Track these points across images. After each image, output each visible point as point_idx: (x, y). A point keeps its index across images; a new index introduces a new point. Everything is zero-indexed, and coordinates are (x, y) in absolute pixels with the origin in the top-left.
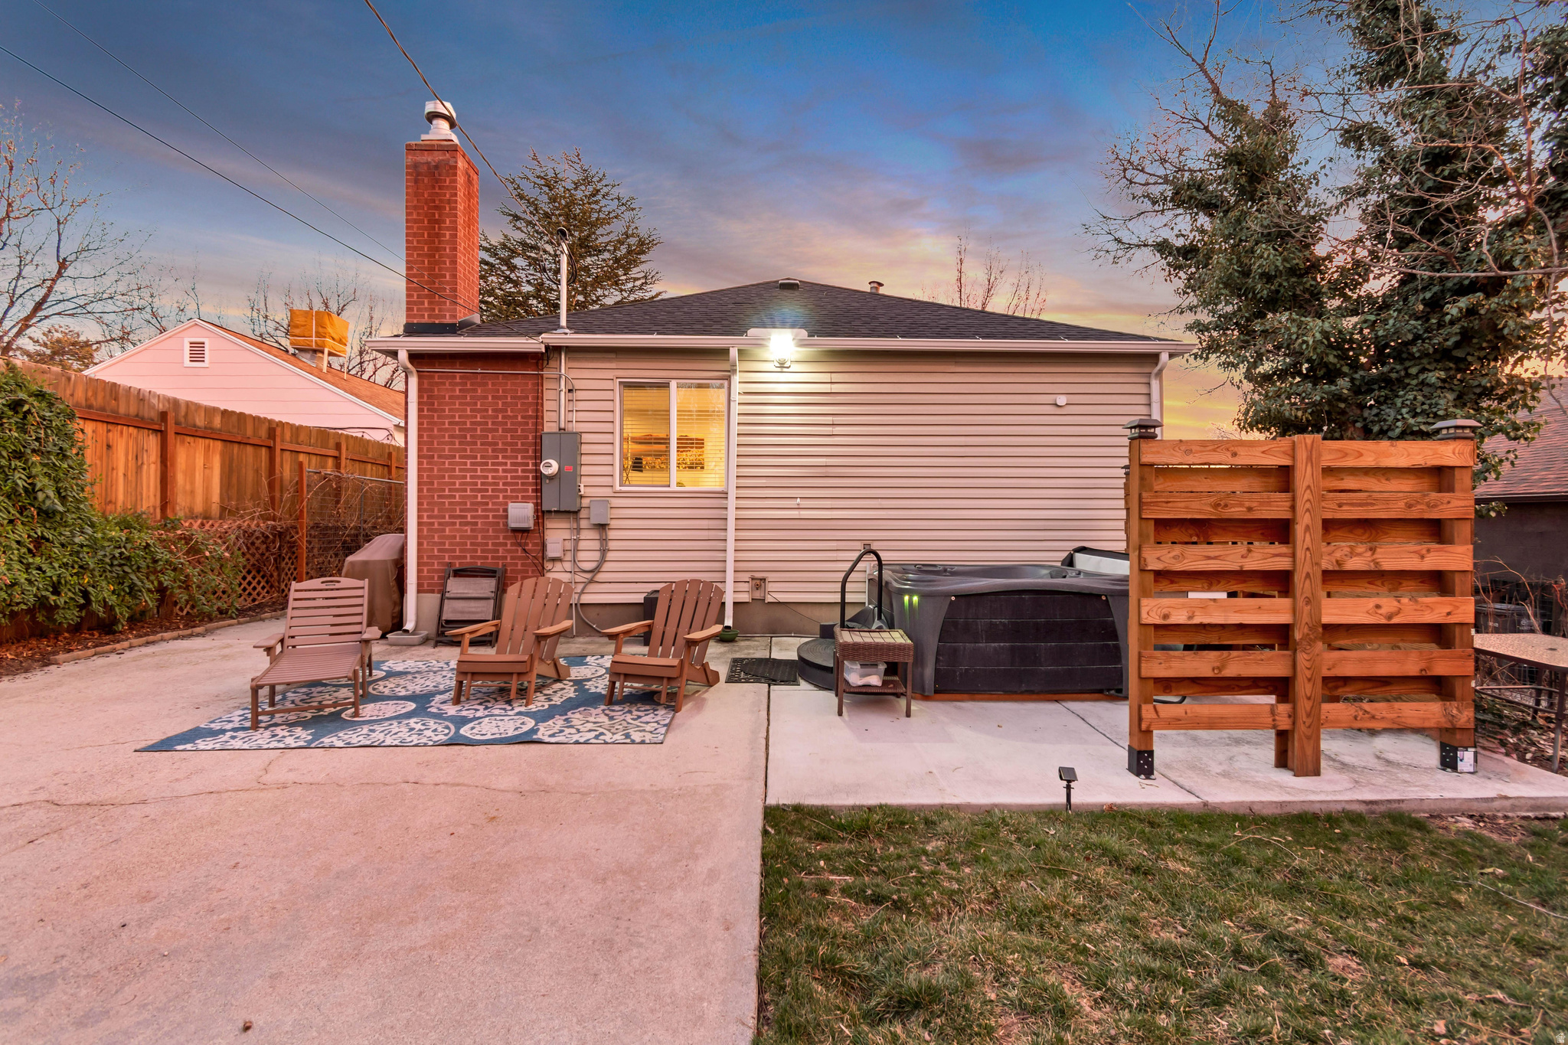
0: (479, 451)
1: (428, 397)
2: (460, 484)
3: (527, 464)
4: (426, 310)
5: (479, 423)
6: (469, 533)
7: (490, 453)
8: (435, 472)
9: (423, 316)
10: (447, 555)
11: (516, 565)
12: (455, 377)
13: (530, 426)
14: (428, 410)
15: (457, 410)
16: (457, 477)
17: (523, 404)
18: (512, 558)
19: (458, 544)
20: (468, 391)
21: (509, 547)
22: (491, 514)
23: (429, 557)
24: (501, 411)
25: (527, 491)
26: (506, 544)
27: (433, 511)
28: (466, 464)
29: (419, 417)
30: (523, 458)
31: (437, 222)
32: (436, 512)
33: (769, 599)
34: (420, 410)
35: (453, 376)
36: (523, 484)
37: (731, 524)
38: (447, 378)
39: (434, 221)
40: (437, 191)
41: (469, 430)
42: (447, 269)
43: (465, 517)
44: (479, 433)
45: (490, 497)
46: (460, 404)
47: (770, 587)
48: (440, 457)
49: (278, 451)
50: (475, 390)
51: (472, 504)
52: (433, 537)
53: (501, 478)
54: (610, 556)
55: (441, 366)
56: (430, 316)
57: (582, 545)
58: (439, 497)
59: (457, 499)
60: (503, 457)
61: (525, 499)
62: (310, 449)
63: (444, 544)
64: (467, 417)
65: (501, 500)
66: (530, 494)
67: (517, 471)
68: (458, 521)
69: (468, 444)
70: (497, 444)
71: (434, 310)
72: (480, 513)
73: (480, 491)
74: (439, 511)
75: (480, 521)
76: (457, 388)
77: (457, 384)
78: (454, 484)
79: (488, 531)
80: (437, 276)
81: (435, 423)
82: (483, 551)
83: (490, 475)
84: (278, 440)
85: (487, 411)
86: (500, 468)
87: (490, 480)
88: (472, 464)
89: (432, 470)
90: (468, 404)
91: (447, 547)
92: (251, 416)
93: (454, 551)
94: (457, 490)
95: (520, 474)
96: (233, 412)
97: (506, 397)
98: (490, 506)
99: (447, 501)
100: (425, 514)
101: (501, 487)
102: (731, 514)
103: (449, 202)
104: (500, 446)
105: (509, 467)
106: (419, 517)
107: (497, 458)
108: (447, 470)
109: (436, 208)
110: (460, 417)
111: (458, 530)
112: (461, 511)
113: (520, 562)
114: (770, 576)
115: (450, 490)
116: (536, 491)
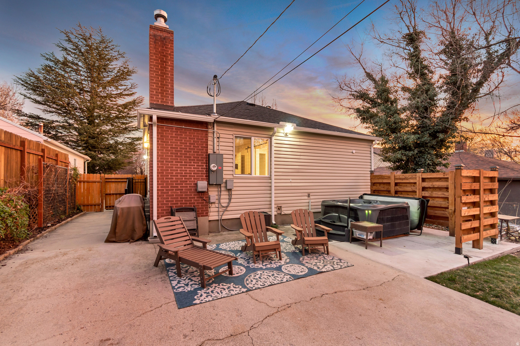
0: (184, 160)
1: (161, 136)
2: (175, 173)
3: (203, 166)
4: (159, 98)
5: (184, 149)
6: (179, 194)
7: (188, 161)
8: (164, 168)
9: (158, 101)
10: (170, 203)
11: (199, 206)
12: (173, 129)
13: (204, 151)
14: (161, 141)
15: (174, 142)
16: (174, 170)
17: (201, 142)
18: (197, 203)
19: (175, 198)
20: (179, 135)
21: (196, 199)
22: (188, 186)
23: (161, 204)
24: (192, 144)
25: (203, 176)
26: (195, 198)
27: (163, 184)
28: (178, 165)
29: (158, 144)
30: (201, 163)
31: (165, 62)
32: (165, 185)
33: (283, 213)
34: (158, 141)
35: (172, 128)
36: (201, 174)
37: (273, 188)
38: (170, 129)
39: (163, 61)
40: (164, 48)
41: (179, 151)
42: (169, 83)
43: (178, 187)
44: (183, 152)
45: (188, 179)
46: (175, 140)
47: (283, 209)
48: (166, 162)
49: (26, 154)
50: (182, 135)
51: (180, 181)
52: (164, 196)
53: (192, 171)
54: (232, 201)
55: (166, 123)
56: (161, 102)
57: (222, 197)
58: (166, 178)
59: (174, 180)
60: (193, 163)
61: (202, 180)
62: (34, 152)
63: (168, 198)
64: (179, 145)
65: (193, 180)
66: (204, 177)
67: (199, 168)
68: (174, 189)
69: (179, 156)
70: (191, 157)
71: (163, 99)
72: (184, 185)
73: (184, 176)
74: (166, 184)
75: (184, 188)
76: (174, 133)
77: (174, 132)
78: (173, 173)
79: (187, 192)
80: (165, 85)
81: (164, 147)
82: (185, 201)
83: (188, 170)
84: (26, 147)
85: (187, 143)
86: (192, 167)
87: (188, 172)
88: (180, 165)
89: (163, 167)
90: (179, 140)
91: (170, 199)
92: (14, 134)
93: (173, 201)
94: (174, 176)
95: (200, 169)
96: (8, 132)
97: (195, 139)
98: (188, 182)
99: (169, 180)
100: (160, 186)
101: (193, 174)
102: (273, 185)
103: (170, 54)
104: (192, 158)
105: (196, 167)
106: (158, 187)
107: (191, 163)
108: (169, 167)
109: (164, 56)
110: (175, 145)
111: (174, 192)
112: (176, 184)
113: (200, 205)
114: (283, 206)
115: (171, 176)
116: (207, 176)
